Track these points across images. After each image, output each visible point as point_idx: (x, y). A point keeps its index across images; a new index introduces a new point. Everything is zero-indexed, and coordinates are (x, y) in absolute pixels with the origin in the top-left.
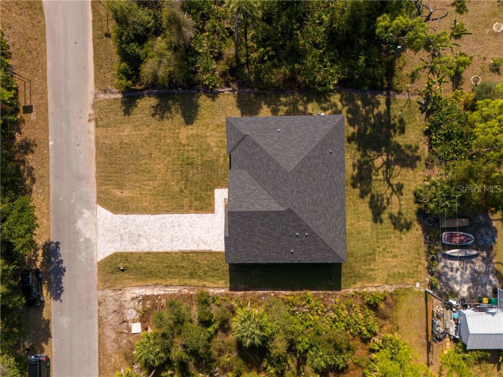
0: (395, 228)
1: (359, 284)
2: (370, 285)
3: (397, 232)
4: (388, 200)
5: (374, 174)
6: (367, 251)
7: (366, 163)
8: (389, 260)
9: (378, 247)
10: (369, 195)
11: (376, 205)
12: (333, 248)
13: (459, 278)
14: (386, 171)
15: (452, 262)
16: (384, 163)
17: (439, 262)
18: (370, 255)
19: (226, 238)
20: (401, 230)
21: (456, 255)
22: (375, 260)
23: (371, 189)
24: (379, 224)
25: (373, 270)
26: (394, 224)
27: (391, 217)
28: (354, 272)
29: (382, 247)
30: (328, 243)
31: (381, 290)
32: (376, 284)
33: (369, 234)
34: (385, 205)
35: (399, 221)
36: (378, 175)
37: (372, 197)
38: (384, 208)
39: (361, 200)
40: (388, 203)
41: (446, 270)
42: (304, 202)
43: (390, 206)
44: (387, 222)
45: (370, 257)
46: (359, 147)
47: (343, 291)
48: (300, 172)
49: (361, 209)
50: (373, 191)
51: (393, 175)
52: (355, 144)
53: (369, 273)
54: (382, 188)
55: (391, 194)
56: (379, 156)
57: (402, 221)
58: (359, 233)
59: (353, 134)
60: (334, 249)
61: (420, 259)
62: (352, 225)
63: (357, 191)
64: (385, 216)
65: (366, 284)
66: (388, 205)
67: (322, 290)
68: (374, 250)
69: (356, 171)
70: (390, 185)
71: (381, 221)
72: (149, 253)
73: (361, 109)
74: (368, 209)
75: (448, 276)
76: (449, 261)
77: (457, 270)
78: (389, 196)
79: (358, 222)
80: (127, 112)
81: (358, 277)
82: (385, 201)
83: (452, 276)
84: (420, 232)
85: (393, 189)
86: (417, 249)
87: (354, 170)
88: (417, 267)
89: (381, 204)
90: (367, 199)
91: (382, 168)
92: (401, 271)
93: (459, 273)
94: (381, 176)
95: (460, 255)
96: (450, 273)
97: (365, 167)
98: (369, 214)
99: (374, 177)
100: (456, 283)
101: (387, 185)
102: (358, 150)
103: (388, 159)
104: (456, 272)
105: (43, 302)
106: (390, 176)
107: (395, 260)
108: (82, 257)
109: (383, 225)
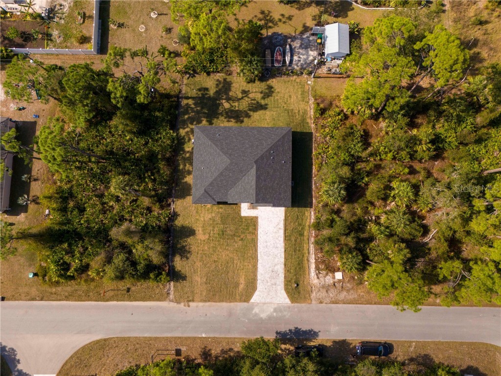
0: (271, 96)
1: (309, 120)
2: (309, 113)
3: (274, 94)
4: (252, 100)
5: (235, 108)
6: (286, 114)
7: (227, 113)
8: (292, 100)
9: (284, 107)
10: (249, 112)
11: (256, 107)
12: (281, 136)
13: (305, 57)
14: (233, 100)
15: (294, 60)
16: (227, 102)
17: (294, 69)
18: (288, 112)
19: (274, 206)
20: (273, 92)
21: (289, 58)
22: (292, 110)
23: (245, 111)
24: (268, 106)
25: (299, 111)
26: (268, 96)
27: (263, 98)
28: (300, 123)
29: (283, 105)
30: (278, 138)
31: (312, 106)
32: (309, 109)
33: (274, 113)
34: (255, 102)
35: (267, 93)
36: (236, 106)
37: (250, 110)
38: (258, 102)
39: (252, 117)
40: (254, 100)
41: (299, 64)
42: (250, 153)
43: (256, 99)
44: (266, 101)
45: (290, 113)
46: (216, 118)
47: (313, 131)
48: (230, 155)
49: (258, 118)
50: (246, 109)
51: (236, 96)
52: (214, 120)
53: (301, 113)
54: (244, 103)
55: (248, 97)
56: (222, 105)
57: (267, 91)
58: (274, 119)
59: (207, 121)
60: (283, 135)
61: (292, 81)
63: (246, 119)
64: (263, 102)
65: (309, 116)
66: (255, 100)
67: (312, 145)
68: (286, 110)
69: (232, 120)
70: (242, 98)
71: (266, 105)
72: (285, 265)
73: (190, 115)
74: (258, 113)
75: (304, 63)
76: (294, 62)
77: (299, 57)
78: (250, 99)
79: (266, 120)
80: (184, 278)
81: (303, 120)
82: (253, 102)
83: (303, 61)
84: (274, 80)
85: (245, 96)
86: (285, 82)
87: (232, 121)
88: (297, 83)
89: (255, 104)
90: (251, 113)
91: (231, 103)
92: (300, 93)
93: (301, 56)
94: (236, 104)
95: (289, 55)
96: (302, 62)
97: (229, 114)
98: (261, 112)
99: (237, 109)
100: (308, 58)
101: (242, 100)
102: (218, 118)
103: (225, 99)
104: (301, 58)
105: (319, 345)
106: (236, 98)
107: (292, 97)
108: (287, 315)
109: (269, 103)
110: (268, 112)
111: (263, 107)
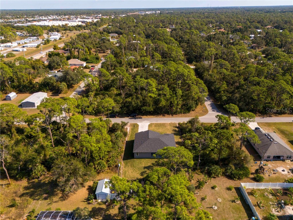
0: (141, 172)
1: (124, 164)
2: (123, 167)
3: (140, 173)
8: (131, 171)
10: (153, 166)
11: (149, 168)
18: (133, 166)
19: (142, 132)
20: (141, 174)
24: (143, 168)
25: (128, 167)
26: (143, 172)
27: (146, 171)
29: (136, 169)
32: (123, 168)
35: (144, 173)
37: (152, 166)
38: (148, 169)
44: (144, 170)
45: (132, 166)
47: (122, 161)
49: (148, 164)
50: (154, 167)
53: (127, 166)
57: (144, 174)
58: (141, 163)
61: (130, 178)
62: (143, 161)
63: (154, 163)
64: (146, 170)
65: (124, 166)
71: (144, 169)
72: (138, 129)
74: (148, 165)
80: (174, 127)
81: (126, 164)
84: (140, 178)
86: (134, 177)
88: (128, 177)
90: (151, 165)
92: (127, 174)
105: (128, 117)
107: (131, 172)
108: (138, 121)
109: (143, 169)
110: (144, 166)
111: (145, 168)
